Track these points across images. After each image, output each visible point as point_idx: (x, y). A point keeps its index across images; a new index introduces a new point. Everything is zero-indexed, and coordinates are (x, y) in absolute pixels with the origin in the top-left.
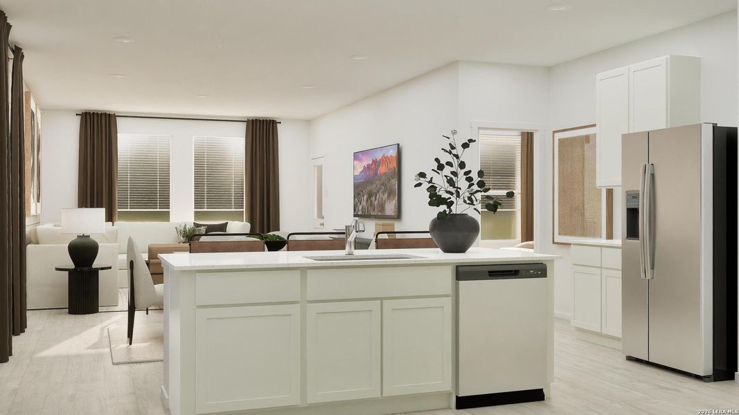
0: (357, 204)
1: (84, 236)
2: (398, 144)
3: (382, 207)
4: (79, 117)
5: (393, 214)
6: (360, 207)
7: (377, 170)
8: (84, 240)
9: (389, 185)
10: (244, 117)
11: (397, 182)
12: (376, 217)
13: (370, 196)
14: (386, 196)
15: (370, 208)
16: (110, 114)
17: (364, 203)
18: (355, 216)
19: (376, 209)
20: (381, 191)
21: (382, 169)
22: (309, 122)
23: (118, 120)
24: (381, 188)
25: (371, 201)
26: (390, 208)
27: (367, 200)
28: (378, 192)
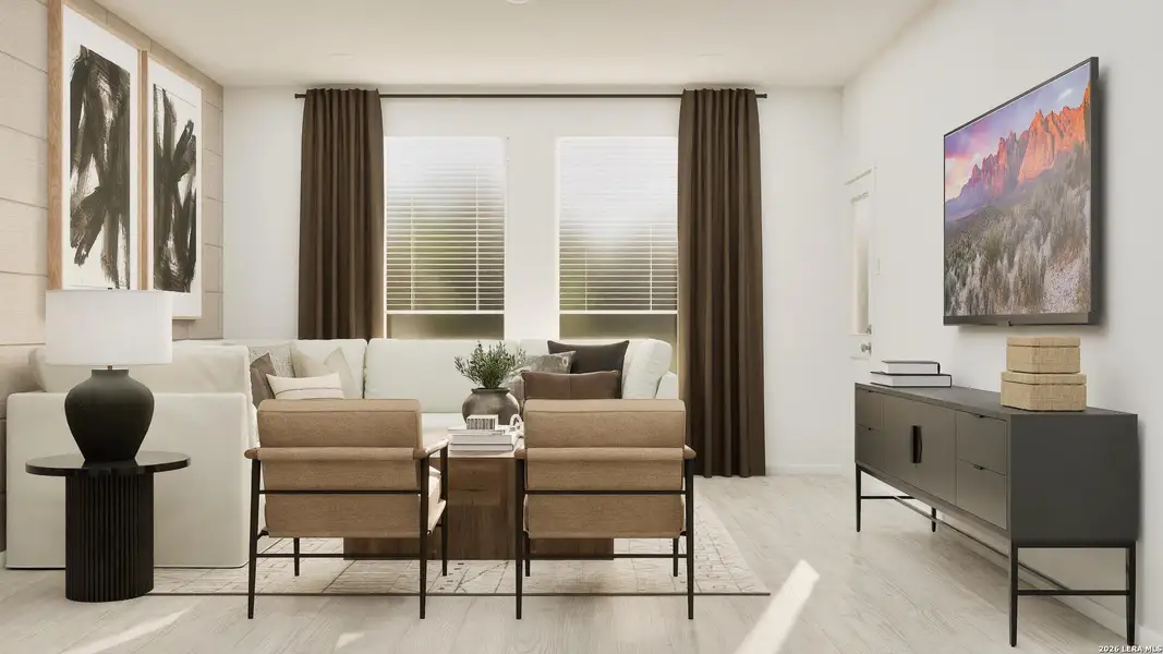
0: (953, 287)
1: (110, 373)
2: (1094, 61)
3: (1033, 288)
4: (301, 103)
5: (1071, 309)
6: (963, 295)
7: (1015, 170)
8: (104, 385)
9: (1057, 211)
10: (674, 87)
11: (1088, 194)
12: (1013, 323)
13: (992, 256)
14: (1047, 249)
15: (991, 295)
16: (365, 92)
17: (974, 281)
18: (948, 321)
19: (1012, 298)
20: (1030, 235)
21: (1035, 163)
22: (838, 92)
23: (387, 105)
24: (1029, 227)
25: (997, 275)
26: (1063, 290)
27: (984, 272)
28: (1019, 239)
